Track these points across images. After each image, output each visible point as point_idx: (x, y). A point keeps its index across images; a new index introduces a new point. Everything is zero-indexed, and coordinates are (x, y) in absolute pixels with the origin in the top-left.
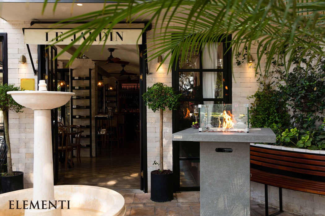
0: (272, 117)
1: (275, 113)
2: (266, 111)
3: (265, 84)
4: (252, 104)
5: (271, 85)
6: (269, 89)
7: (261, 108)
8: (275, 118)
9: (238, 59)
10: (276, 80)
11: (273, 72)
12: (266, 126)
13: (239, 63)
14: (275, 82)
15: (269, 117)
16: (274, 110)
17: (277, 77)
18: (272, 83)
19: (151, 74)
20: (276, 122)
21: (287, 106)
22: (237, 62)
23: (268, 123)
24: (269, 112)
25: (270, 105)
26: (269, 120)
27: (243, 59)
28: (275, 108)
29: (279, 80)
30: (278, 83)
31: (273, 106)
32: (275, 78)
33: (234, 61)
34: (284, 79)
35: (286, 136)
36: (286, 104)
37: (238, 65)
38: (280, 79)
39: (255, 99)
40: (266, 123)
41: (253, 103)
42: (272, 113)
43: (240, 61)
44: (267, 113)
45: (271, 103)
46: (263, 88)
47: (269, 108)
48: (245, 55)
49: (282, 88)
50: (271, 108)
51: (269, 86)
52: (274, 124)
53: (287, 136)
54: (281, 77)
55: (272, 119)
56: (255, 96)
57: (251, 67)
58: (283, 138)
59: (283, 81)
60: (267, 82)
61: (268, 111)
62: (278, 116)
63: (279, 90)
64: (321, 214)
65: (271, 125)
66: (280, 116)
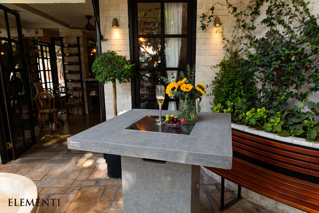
0: (236, 90)
1: (241, 86)
2: (231, 83)
3: (232, 51)
4: (217, 74)
5: (238, 53)
6: (235, 57)
7: (226, 79)
8: (240, 92)
9: (203, 22)
10: (245, 47)
11: (242, 37)
12: (229, 100)
13: (204, 27)
14: (243, 50)
15: (234, 90)
16: (240, 83)
17: (246, 44)
18: (240, 51)
19: (106, 40)
20: (241, 97)
21: (254, 77)
22: (202, 25)
23: (232, 97)
24: (234, 85)
25: (236, 76)
26: (233, 94)
27: (208, 22)
28: (240, 80)
29: (248, 47)
30: (247, 50)
31: (239, 77)
32: (244, 44)
33: (199, 24)
34: (254, 45)
35: (251, 117)
36: (255, 75)
37: (203, 30)
38: (249, 45)
39: (219, 68)
40: (230, 97)
41: (218, 72)
42: (238, 85)
43: (205, 25)
44: (231, 85)
45: (236, 74)
46: (229, 56)
47: (234, 80)
48: (210, 17)
49: (251, 56)
50: (237, 79)
51: (236, 54)
52: (238, 98)
53: (253, 117)
54: (251, 44)
55: (237, 93)
56: (220, 66)
57: (218, 32)
58: (247, 118)
59: (252, 47)
60: (234, 49)
61: (233, 83)
62: (244, 89)
63: (247, 59)
64: (285, 210)
65: (235, 100)
66: (246, 89)
